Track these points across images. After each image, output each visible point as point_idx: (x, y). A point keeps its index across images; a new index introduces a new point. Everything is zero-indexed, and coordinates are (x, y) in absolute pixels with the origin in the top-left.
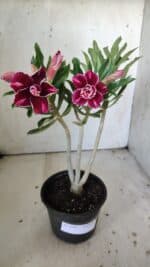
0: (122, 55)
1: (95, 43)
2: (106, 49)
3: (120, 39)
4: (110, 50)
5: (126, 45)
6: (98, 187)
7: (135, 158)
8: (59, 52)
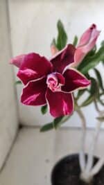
8: (94, 26)
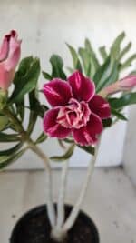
0: (123, 61)
1: (87, 42)
2: (102, 50)
3: (123, 36)
4: (108, 51)
5: (130, 45)
6: (88, 231)
7: (130, 179)
